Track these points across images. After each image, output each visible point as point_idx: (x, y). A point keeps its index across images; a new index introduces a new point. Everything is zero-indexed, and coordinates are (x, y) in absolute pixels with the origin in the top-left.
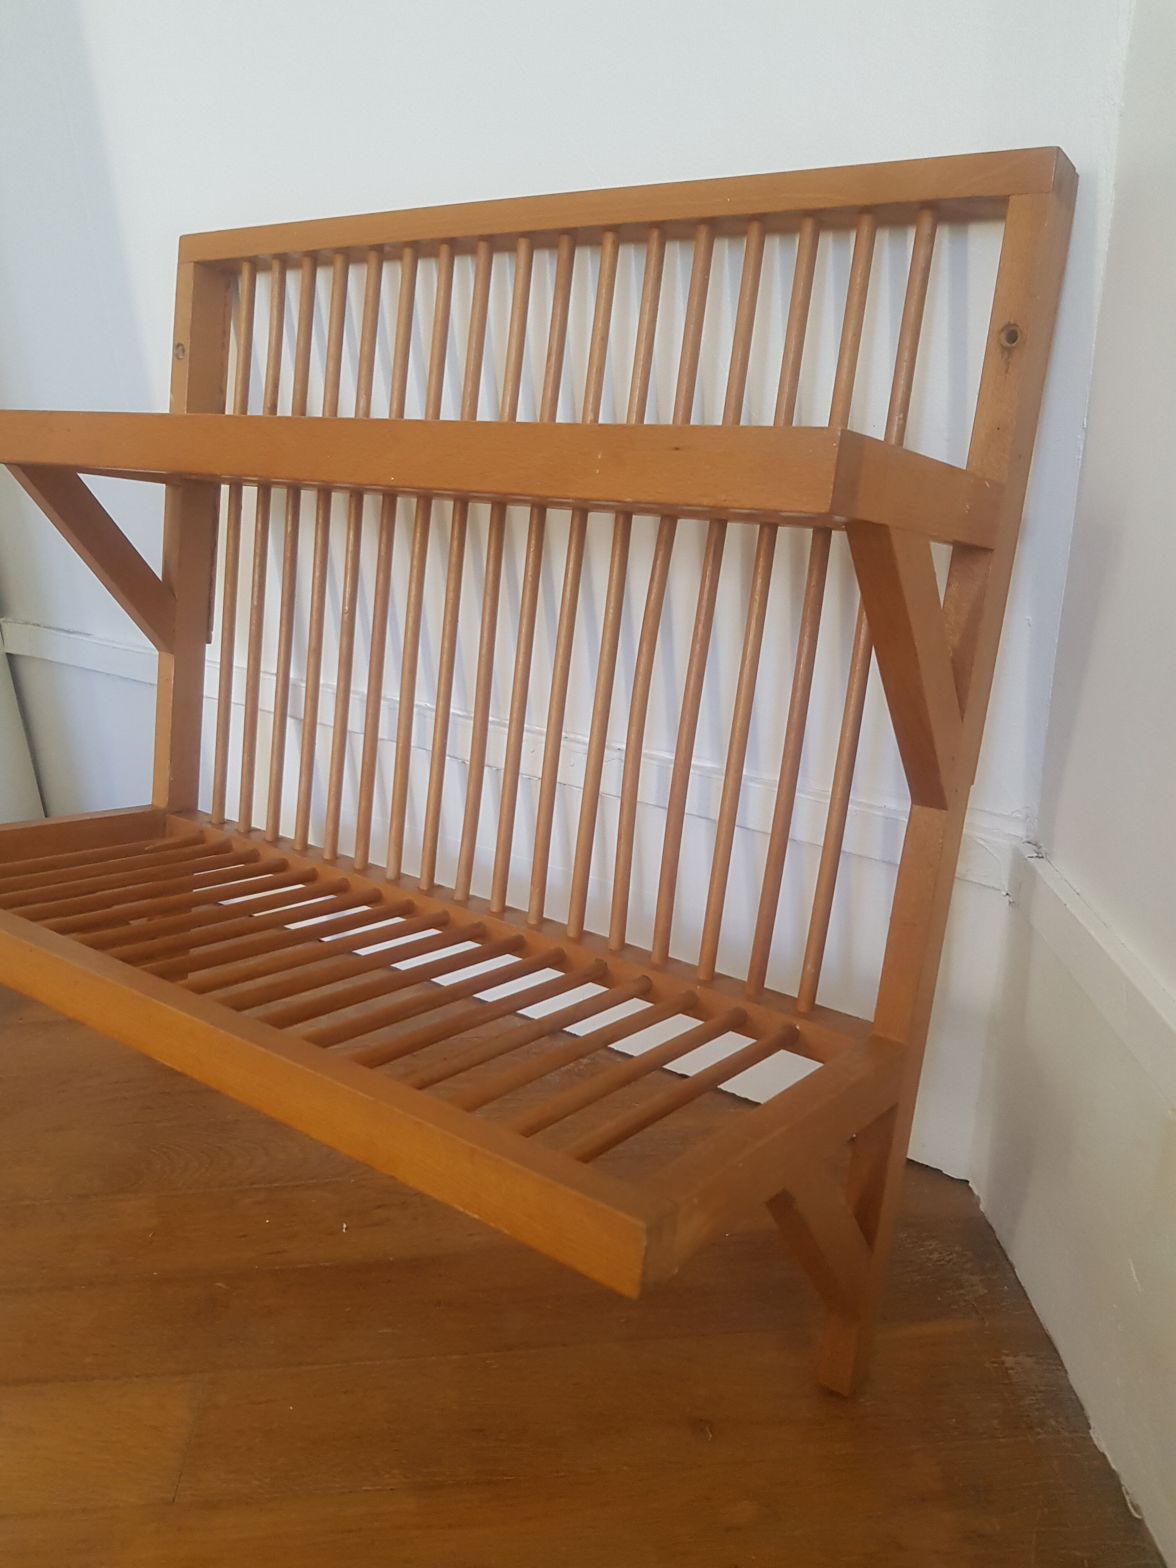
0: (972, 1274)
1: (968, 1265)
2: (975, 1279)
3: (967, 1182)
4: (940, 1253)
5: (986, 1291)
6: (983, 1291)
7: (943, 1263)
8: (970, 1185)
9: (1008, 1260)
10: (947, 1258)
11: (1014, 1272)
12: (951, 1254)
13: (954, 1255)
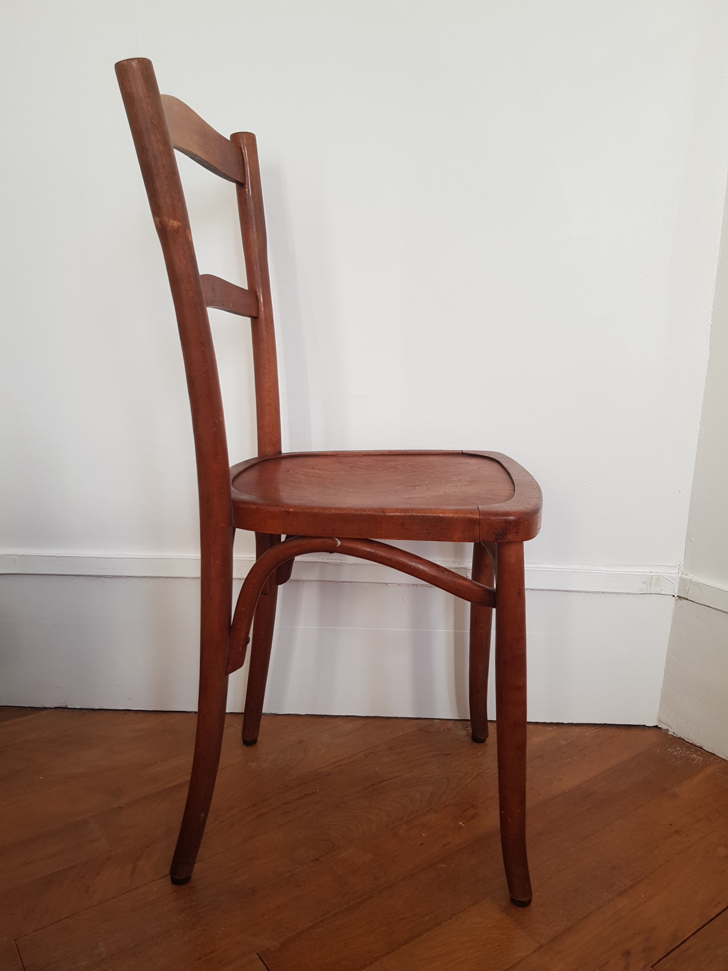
0: (692, 755)
1: (688, 753)
2: (695, 756)
3: (657, 726)
4: (675, 752)
5: (702, 758)
6: (702, 759)
7: (680, 754)
8: (659, 726)
9: (696, 746)
10: (680, 753)
11: (703, 749)
12: (679, 751)
13: (680, 751)
